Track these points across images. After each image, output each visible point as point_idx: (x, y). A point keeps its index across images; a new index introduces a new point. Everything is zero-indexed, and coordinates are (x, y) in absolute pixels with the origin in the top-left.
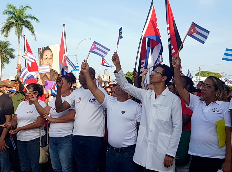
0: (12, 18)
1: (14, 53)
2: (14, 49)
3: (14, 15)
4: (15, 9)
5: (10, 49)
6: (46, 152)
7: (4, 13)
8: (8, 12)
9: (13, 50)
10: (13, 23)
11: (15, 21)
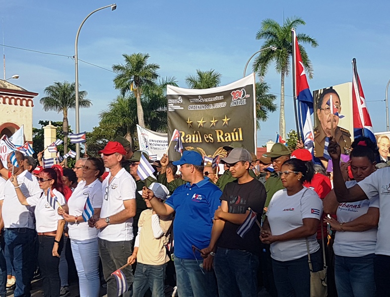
0: (271, 43)
1: (274, 102)
2: (274, 94)
3: (274, 38)
4: (276, 27)
5: (267, 96)
6: (322, 281)
7: (259, 36)
8: (265, 33)
9: (273, 97)
10: (272, 51)
11: (276, 48)
